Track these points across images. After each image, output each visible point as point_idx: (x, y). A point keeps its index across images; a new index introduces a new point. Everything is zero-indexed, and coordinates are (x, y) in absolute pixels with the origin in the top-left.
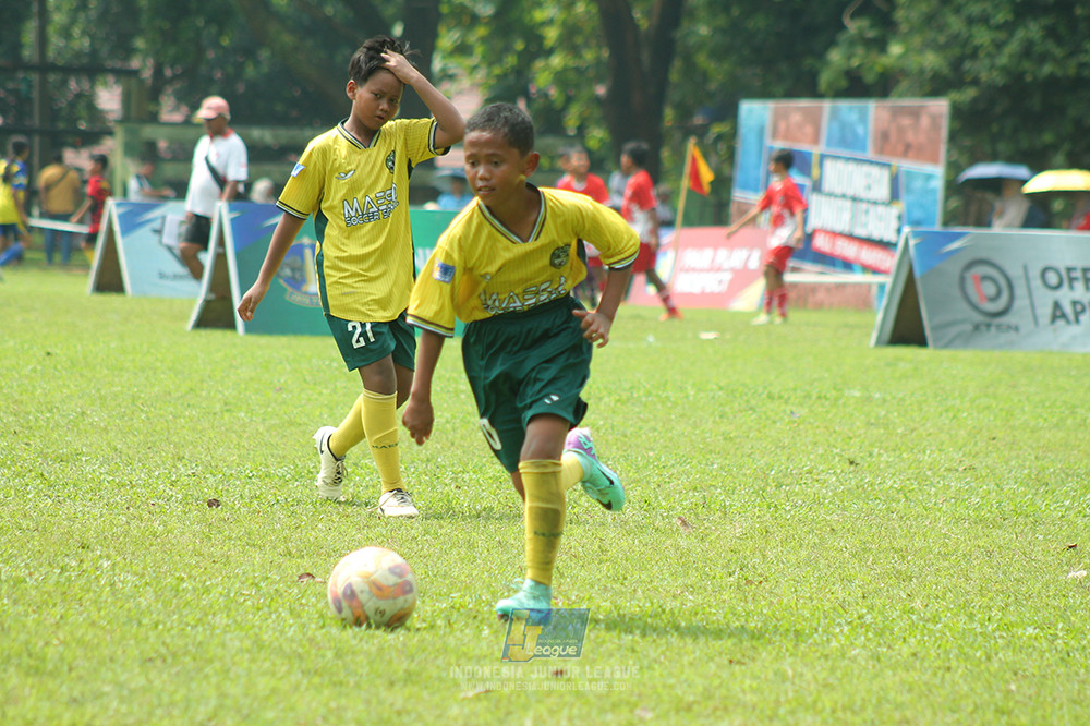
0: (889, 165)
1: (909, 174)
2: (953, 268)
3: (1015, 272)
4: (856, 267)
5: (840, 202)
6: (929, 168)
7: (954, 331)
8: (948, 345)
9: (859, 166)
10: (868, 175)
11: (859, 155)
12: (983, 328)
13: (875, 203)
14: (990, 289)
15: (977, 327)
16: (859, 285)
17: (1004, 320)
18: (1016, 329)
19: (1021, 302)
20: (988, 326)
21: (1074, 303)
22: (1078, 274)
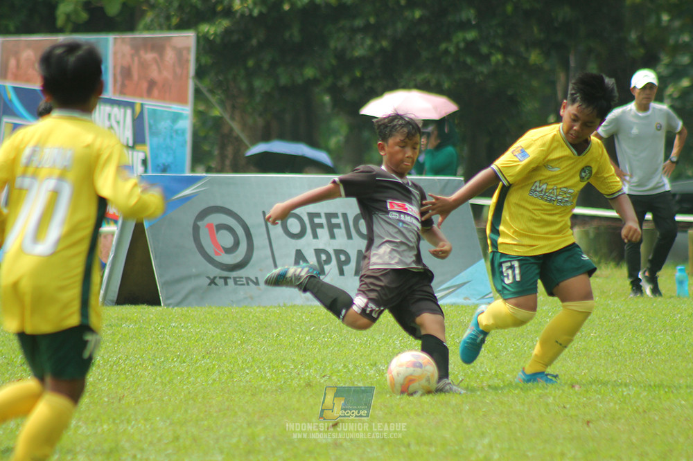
0: (132, 105)
1: (154, 113)
2: (186, 217)
3: (253, 219)
6: (176, 108)
7: (189, 286)
8: (180, 303)
12: (220, 282)
14: (226, 239)
17: (243, 273)
18: (257, 281)
19: (261, 252)
20: (226, 280)
21: (318, 252)
22: (323, 220)
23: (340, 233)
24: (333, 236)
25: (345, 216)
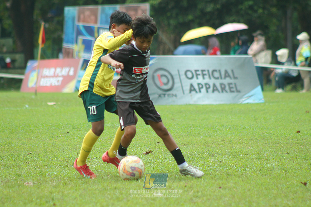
3: (174, 73)
12: (162, 96)
14: (164, 80)
15: (160, 96)
17: (171, 92)
18: (176, 96)
19: (177, 85)
20: (164, 95)
21: (199, 84)
22: (200, 72)
23: (207, 77)
24: (204, 78)
25: (208, 71)
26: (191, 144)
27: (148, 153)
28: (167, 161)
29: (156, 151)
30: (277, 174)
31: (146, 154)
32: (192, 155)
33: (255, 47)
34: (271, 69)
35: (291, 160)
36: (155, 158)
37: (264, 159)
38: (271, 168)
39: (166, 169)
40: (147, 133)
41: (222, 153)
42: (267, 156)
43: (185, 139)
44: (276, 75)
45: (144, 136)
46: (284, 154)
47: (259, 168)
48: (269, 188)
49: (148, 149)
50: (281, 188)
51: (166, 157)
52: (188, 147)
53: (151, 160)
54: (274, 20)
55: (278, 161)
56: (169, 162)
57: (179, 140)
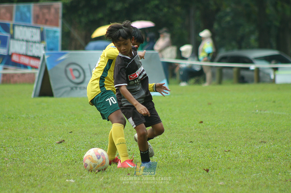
0: (39, 28)
1: (48, 31)
2: (62, 67)
3: (86, 67)
4: (28, 67)
5: (21, 43)
6: (55, 28)
7: (63, 90)
8: (60, 96)
9: (28, 29)
10: (32, 32)
11: (28, 24)
12: (74, 89)
13: (35, 42)
14: (76, 74)
15: (72, 89)
16: (30, 74)
17: (82, 85)
19: (88, 78)
20: (76, 88)
26: (102, 134)
27: (61, 142)
28: (79, 149)
29: (69, 140)
30: (182, 162)
31: (59, 143)
32: (102, 144)
33: (161, 43)
34: (176, 64)
35: (194, 149)
36: (67, 147)
37: (170, 148)
38: (176, 156)
39: (77, 157)
40: (60, 123)
41: (131, 142)
42: (172, 145)
43: (96, 129)
44: (181, 69)
45: (57, 126)
46: (188, 143)
47: (164, 156)
48: (174, 174)
49: (61, 139)
50: (186, 174)
51: (78, 146)
52: (98, 136)
53: (64, 149)
54: (179, 19)
55: (182, 150)
56: (81, 150)
57: (91, 130)
